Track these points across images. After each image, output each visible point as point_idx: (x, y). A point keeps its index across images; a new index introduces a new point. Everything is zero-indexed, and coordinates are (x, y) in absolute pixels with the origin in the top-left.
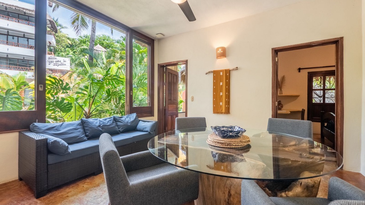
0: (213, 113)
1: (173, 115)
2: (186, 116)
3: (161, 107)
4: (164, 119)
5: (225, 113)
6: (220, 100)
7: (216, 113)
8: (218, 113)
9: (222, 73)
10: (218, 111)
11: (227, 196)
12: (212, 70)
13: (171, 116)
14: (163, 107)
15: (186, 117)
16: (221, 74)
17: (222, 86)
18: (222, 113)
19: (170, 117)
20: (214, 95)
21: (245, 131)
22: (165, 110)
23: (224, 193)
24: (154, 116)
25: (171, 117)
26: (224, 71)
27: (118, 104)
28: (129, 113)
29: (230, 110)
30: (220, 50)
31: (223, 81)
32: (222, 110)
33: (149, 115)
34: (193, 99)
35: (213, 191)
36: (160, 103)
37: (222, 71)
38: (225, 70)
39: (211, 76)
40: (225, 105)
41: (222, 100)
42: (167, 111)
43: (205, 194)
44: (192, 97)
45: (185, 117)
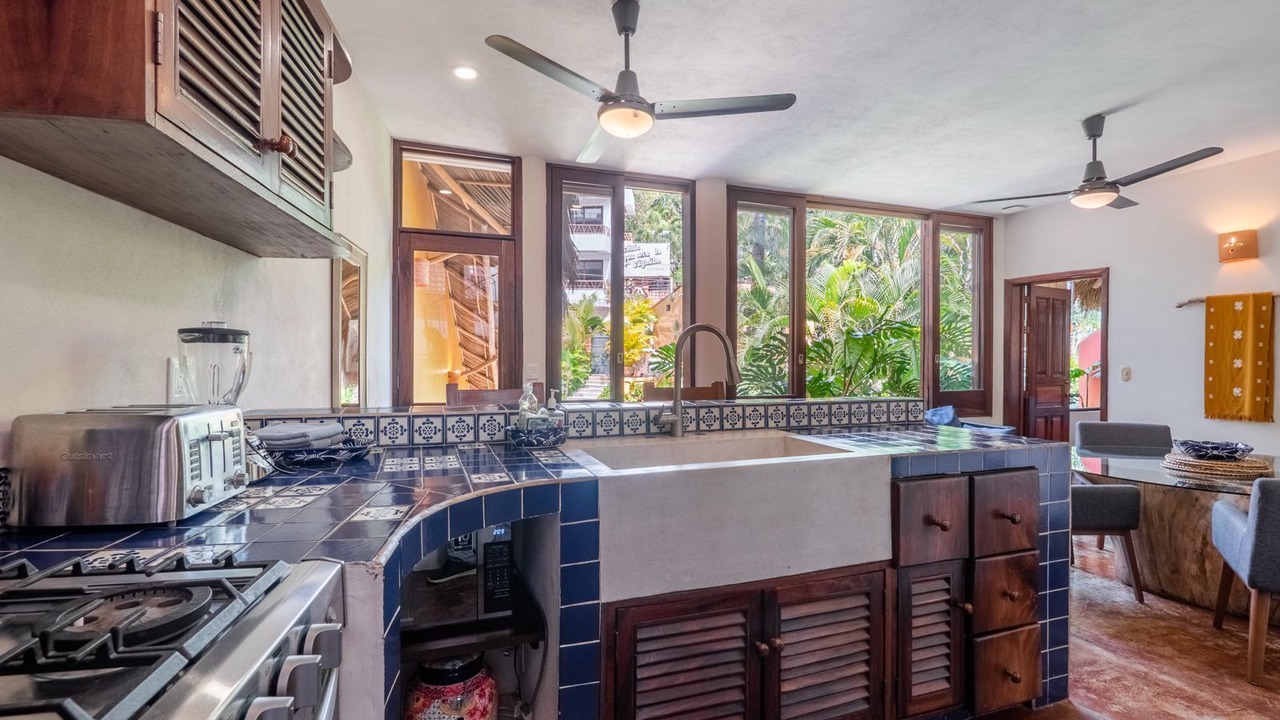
0: (1207, 417)
1: (1052, 416)
2: (1104, 417)
3: (1014, 391)
4: (1024, 425)
5: (1250, 419)
6: (1232, 380)
7: (1219, 418)
8: (1225, 417)
9: (1241, 303)
10: (1227, 412)
11: (1199, 544)
12: (1203, 295)
13: (1046, 418)
14: (1020, 392)
15: (1102, 420)
16: (1239, 306)
17: (1240, 341)
18: (1241, 418)
19: (1041, 421)
20: (1207, 365)
21: (1252, 450)
22: (1026, 401)
23: (1194, 540)
24: (991, 416)
25: (1046, 422)
26: (1251, 298)
27: (897, 382)
28: (931, 406)
29: (1272, 411)
30: (1233, 240)
31: (1246, 327)
32: (1240, 410)
33: (980, 411)
34: (1127, 375)
35: (1170, 536)
36: (1013, 382)
37: (1242, 298)
38: (1255, 296)
39: (1200, 312)
40: (1254, 395)
41: (1242, 380)
42: (1032, 403)
43: (1154, 541)
44: (1124, 369)
45: (1099, 422)
